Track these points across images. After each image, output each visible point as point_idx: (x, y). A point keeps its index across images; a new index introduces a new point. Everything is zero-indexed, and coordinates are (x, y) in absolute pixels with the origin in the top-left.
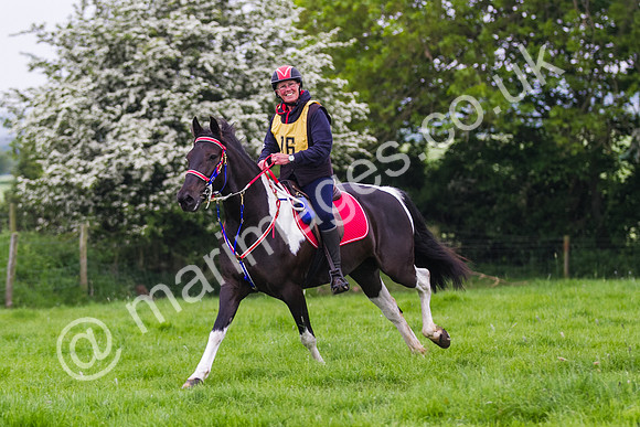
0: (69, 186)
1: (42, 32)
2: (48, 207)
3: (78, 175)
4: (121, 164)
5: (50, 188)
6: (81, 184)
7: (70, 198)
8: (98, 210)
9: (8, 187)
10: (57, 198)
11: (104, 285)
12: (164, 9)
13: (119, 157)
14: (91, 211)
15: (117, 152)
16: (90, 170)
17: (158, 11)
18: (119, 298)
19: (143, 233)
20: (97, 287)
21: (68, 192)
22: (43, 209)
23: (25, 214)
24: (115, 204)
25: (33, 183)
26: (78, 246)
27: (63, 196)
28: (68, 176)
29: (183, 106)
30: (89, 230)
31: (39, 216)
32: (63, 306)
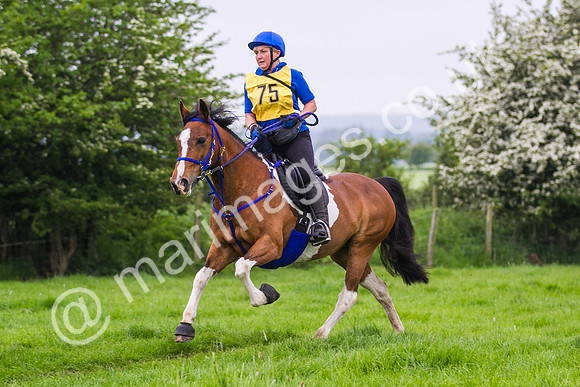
0: (480, 174)
1: (463, 52)
2: (463, 190)
3: (487, 166)
4: (520, 158)
5: (465, 175)
6: (489, 172)
7: (480, 183)
8: (502, 193)
9: (432, 173)
10: (470, 183)
11: (504, 253)
12: (560, 37)
13: (520, 152)
14: (496, 193)
15: (519, 148)
16: (496, 162)
17: (555, 39)
18: (516, 263)
19: (536, 213)
20: (498, 254)
21: (479, 178)
22: (458, 191)
23: (445, 194)
24: (515, 189)
25: (451, 170)
26: (485, 221)
27: (475, 181)
28: (479, 165)
29: (572, 115)
30: (494, 210)
31: (455, 196)
32: (472, 267)
